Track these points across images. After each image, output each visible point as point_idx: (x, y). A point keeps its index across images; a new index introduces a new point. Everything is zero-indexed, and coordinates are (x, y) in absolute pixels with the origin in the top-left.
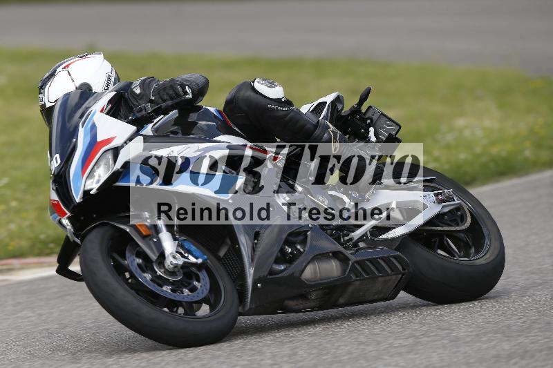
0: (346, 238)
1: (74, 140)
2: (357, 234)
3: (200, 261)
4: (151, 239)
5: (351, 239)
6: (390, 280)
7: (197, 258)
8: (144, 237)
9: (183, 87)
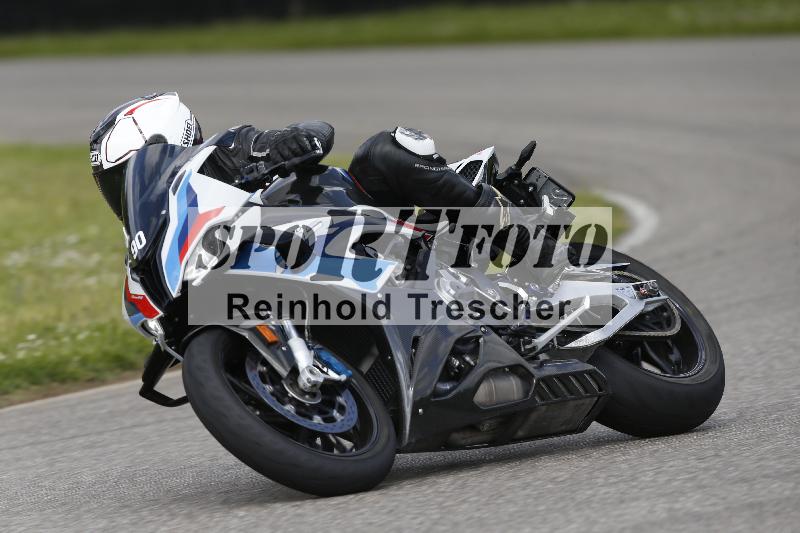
0: (528, 347)
1: (164, 212)
2: (542, 340)
3: (343, 377)
4: (279, 348)
5: (534, 348)
6: (583, 404)
7: (339, 374)
8: (269, 345)
9: (310, 138)
